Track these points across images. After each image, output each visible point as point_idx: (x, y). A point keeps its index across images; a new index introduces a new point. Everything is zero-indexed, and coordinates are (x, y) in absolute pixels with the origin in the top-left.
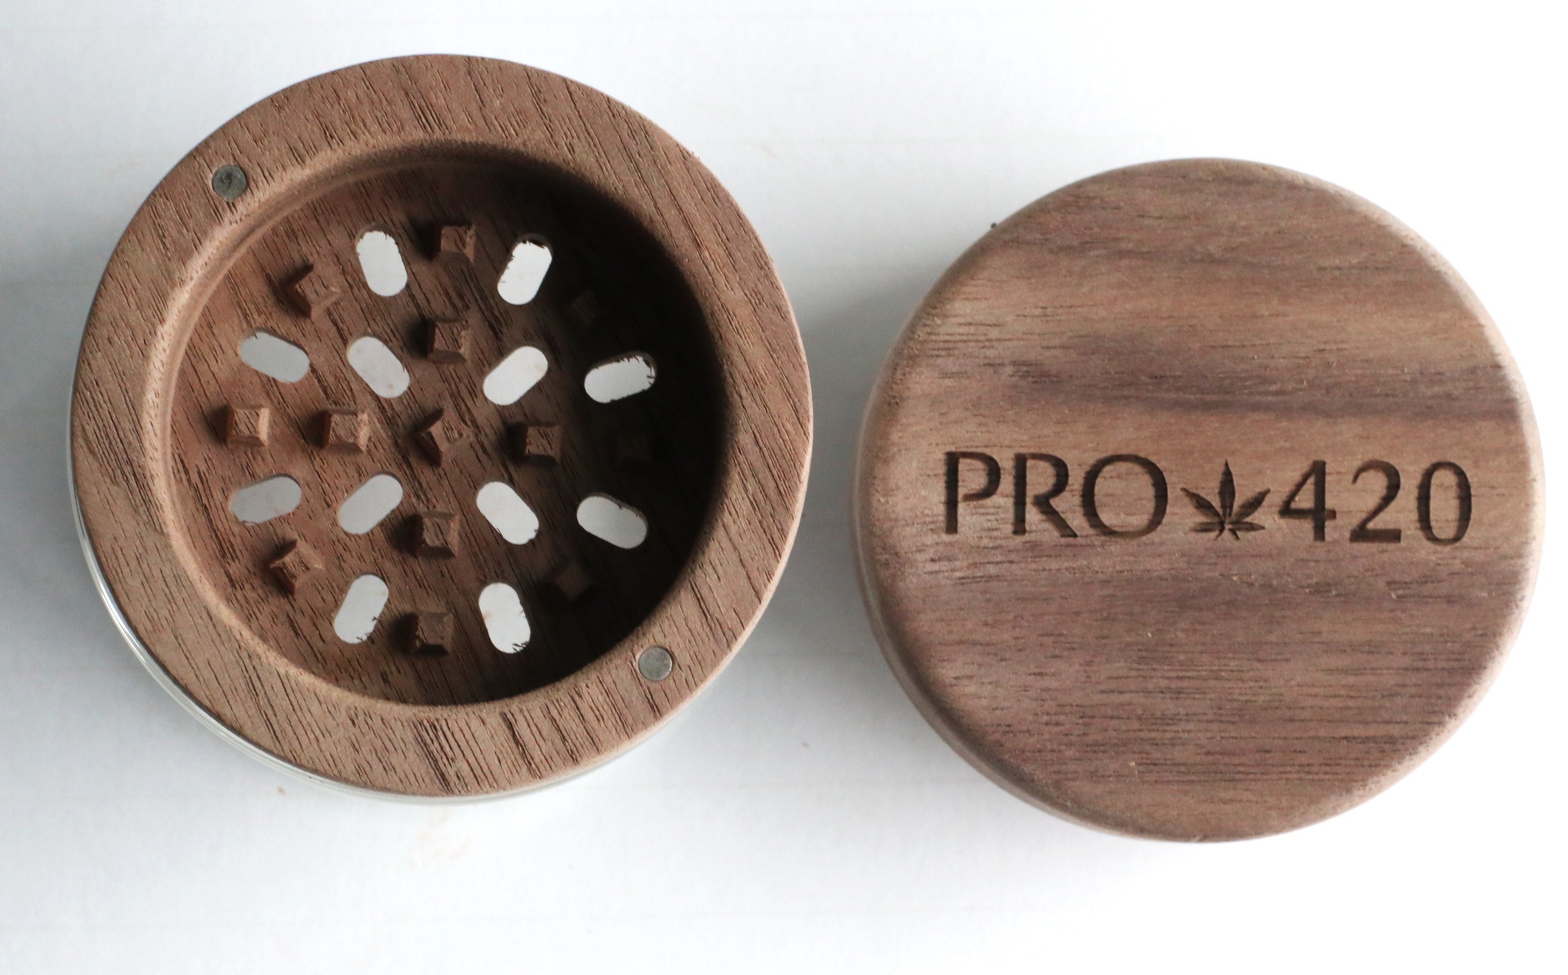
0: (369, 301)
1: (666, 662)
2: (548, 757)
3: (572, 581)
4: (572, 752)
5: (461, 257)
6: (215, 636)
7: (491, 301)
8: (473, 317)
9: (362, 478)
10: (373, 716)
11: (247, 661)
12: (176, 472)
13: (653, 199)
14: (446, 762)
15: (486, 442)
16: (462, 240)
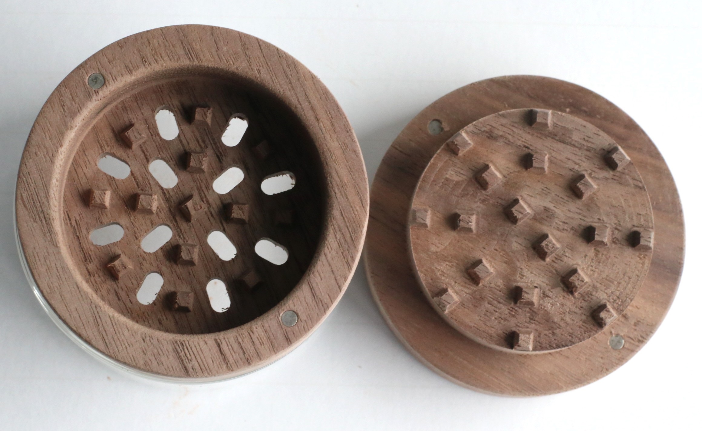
0: (160, 142)
1: (294, 318)
2: (236, 361)
3: (251, 279)
4: (248, 359)
5: (205, 123)
6: (80, 296)
7: (218, 144)
8: (209, 151)
9: (153, 226)
10: (153, 338)
11: (94, 309)
12: (65, 219)
13: (297, 97)
14: (187, 361)
15: (213, 212)
16: (205, 114)
